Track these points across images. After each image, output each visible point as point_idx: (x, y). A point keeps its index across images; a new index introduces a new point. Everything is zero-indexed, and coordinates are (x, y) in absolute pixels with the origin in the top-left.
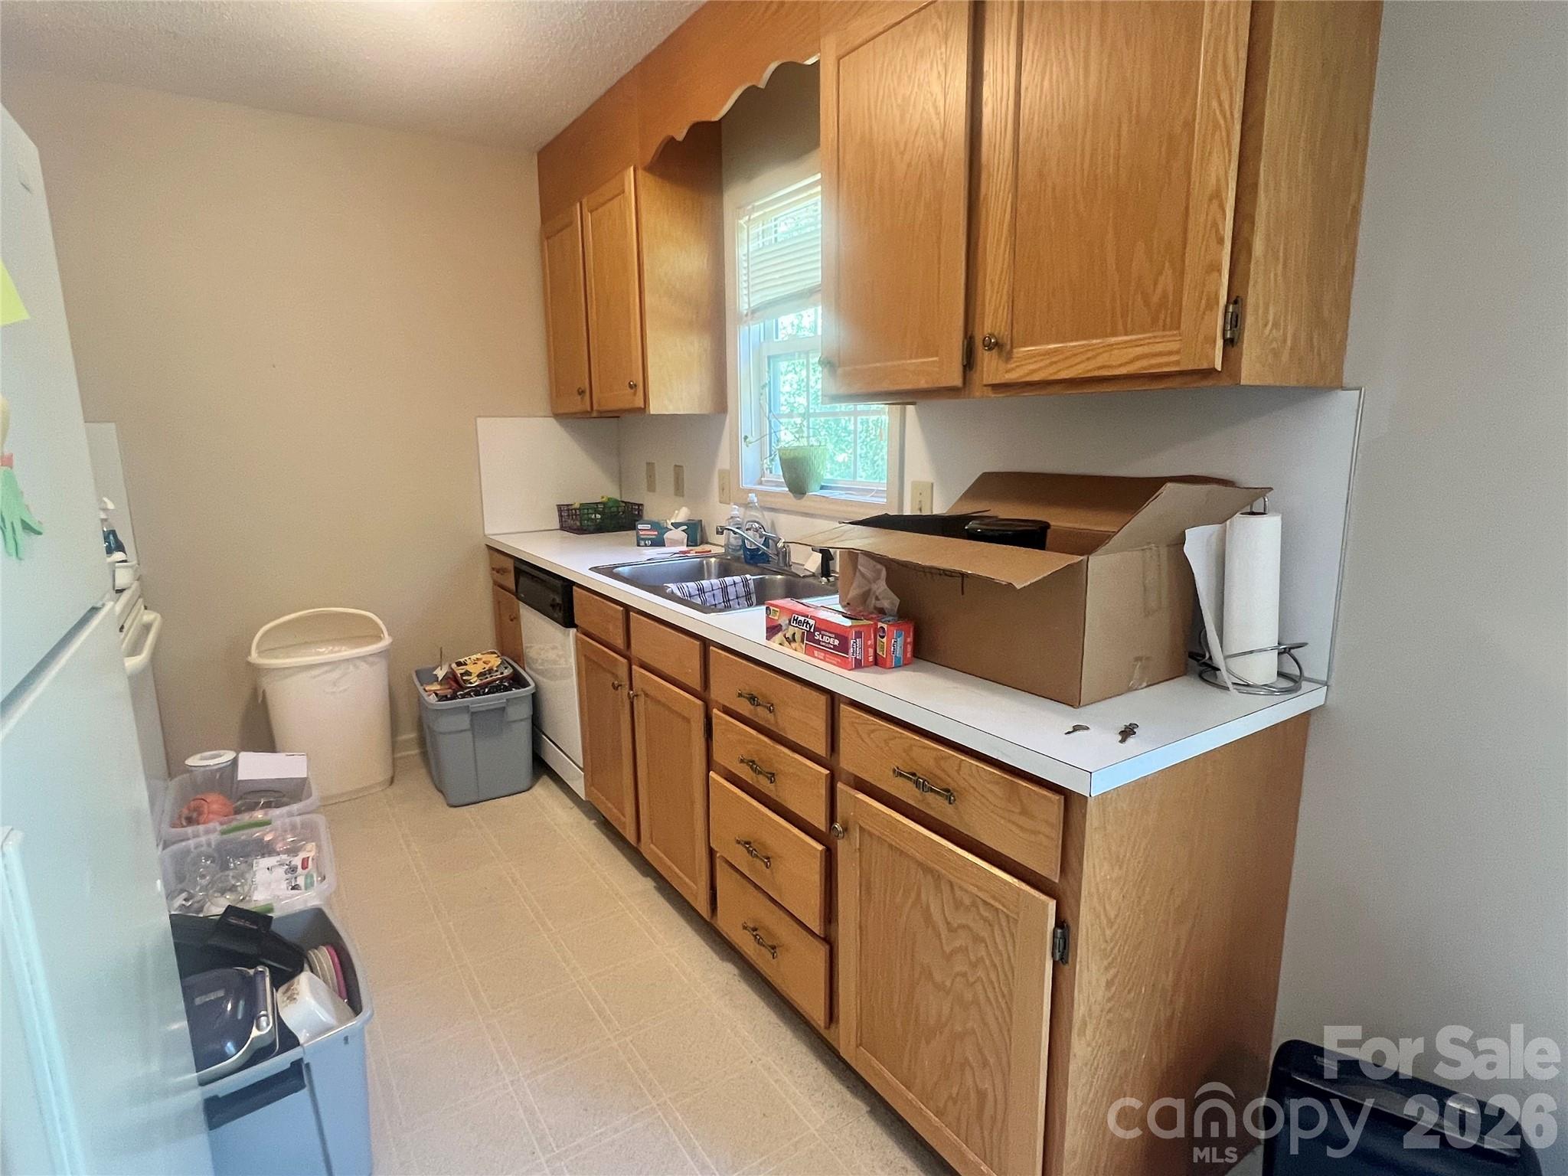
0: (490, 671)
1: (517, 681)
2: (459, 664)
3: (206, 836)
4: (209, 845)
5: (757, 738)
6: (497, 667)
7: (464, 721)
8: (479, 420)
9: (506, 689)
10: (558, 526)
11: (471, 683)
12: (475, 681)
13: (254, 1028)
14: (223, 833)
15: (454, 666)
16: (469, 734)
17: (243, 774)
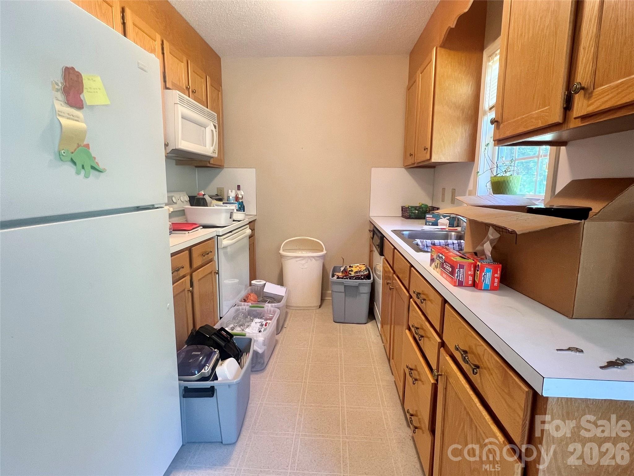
0: (360, 271)
1: (368, 277)
2: (350, 267)
3: (246, 307)
4: (245, 310)
5: (420, 317)
6: (363, 270)
7: (342, 288)
8: (373, 169)
9: (362, 279)
10: (400, 215)
11: (351, 275)
12: (353, 274)
13: (203, 369)
14: (250, 307)
15: (348, 267)
16: (344, 294)
17: (266, 290)
